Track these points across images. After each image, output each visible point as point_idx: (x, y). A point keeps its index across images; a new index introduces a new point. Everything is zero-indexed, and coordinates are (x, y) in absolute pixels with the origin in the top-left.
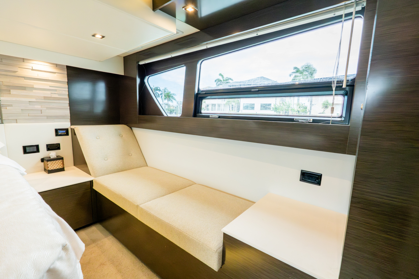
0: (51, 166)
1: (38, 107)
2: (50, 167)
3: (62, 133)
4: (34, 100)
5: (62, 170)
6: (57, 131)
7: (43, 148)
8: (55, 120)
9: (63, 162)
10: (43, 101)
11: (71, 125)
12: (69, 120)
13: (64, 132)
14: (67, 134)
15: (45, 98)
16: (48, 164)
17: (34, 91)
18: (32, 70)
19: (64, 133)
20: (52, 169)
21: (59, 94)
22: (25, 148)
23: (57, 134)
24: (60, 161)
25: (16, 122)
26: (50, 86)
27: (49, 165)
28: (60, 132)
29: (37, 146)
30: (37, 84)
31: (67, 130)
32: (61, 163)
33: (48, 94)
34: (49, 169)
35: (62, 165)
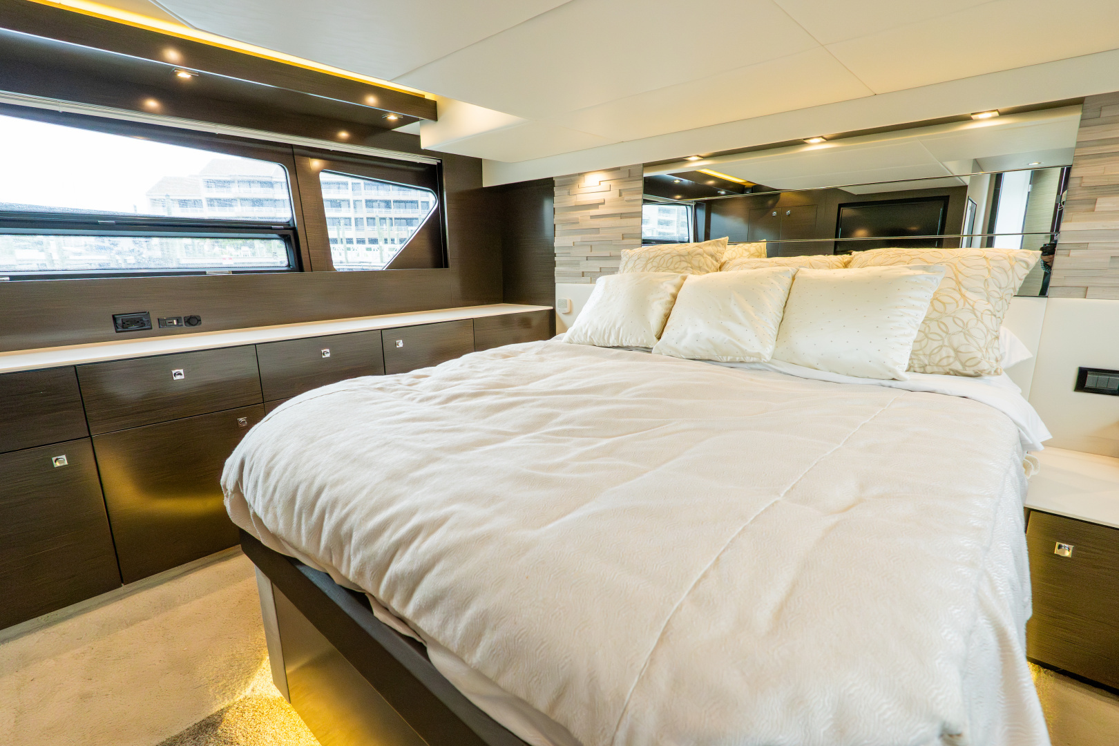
22: (1083, 373)
25: (1082, 293)
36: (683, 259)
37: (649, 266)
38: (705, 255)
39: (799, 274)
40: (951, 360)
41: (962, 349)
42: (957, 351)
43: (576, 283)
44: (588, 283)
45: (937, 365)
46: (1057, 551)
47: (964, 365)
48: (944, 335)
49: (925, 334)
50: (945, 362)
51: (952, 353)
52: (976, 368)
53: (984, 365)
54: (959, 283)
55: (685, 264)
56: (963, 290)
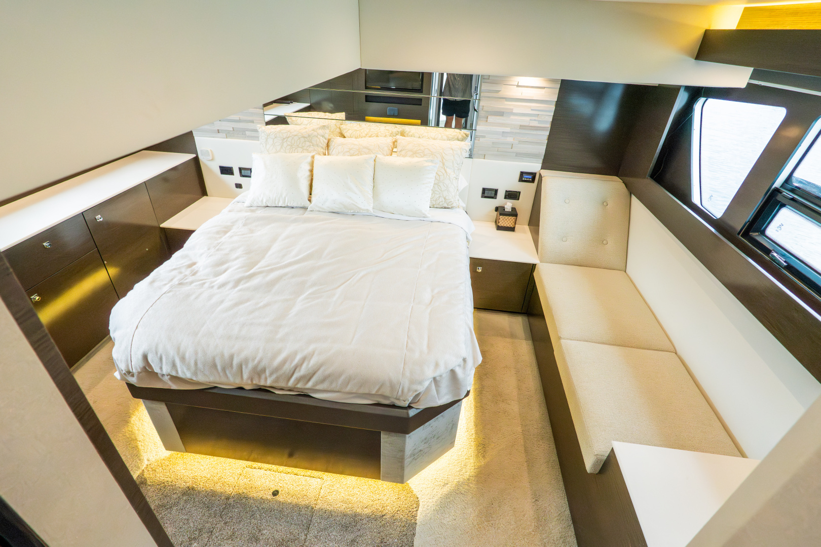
0: (503, 221)
1: (510, 139)
2: (501, 223)
3: (527, 178)
4: (508, 130)
5: (512, 229)
6: (522, 173)
7: (501, 194)
8: (524, 159)
9: (516, 220)
10: (518, 131)
11: (542, 168)
12: (541, 161)
13: (531, 177)
14: (533, 181)
15: (522, 127)
16: (499, 219)
17: (512, 117)
18: (518, 86)
19: (530, 179)
20: (502, 225)
21: (540, 122)
22: (484, 190)
23: (521, 180)
24: (513, 218)
25: (483, 157)
26: (532, 110)
27: (501, 219)
28: (525, 177)
29: (496, 191)
30: (517, 107)
31: (533, 175)
32: (514, 220)
33: (526, 121)
34: (499, 224)
35: (513, 224)
36: (306, 139)
37: (285, 144)
38: (319, 136)
39: (377, 160)
40: (443, 202)
41: (447, 198)
42: (445, 199)
43: (213, 137)
44: (224, 138)
45: (438, 204)
46: (477, 270)
47: (448, 204)
48: (440, 191)
49: (434, 192)
50: (441, 204)
51: (444, 200)
52: (452, 206)
53: (454, 205)
54: (444, 164)
55: (308, 144)
56: (446, 168)
